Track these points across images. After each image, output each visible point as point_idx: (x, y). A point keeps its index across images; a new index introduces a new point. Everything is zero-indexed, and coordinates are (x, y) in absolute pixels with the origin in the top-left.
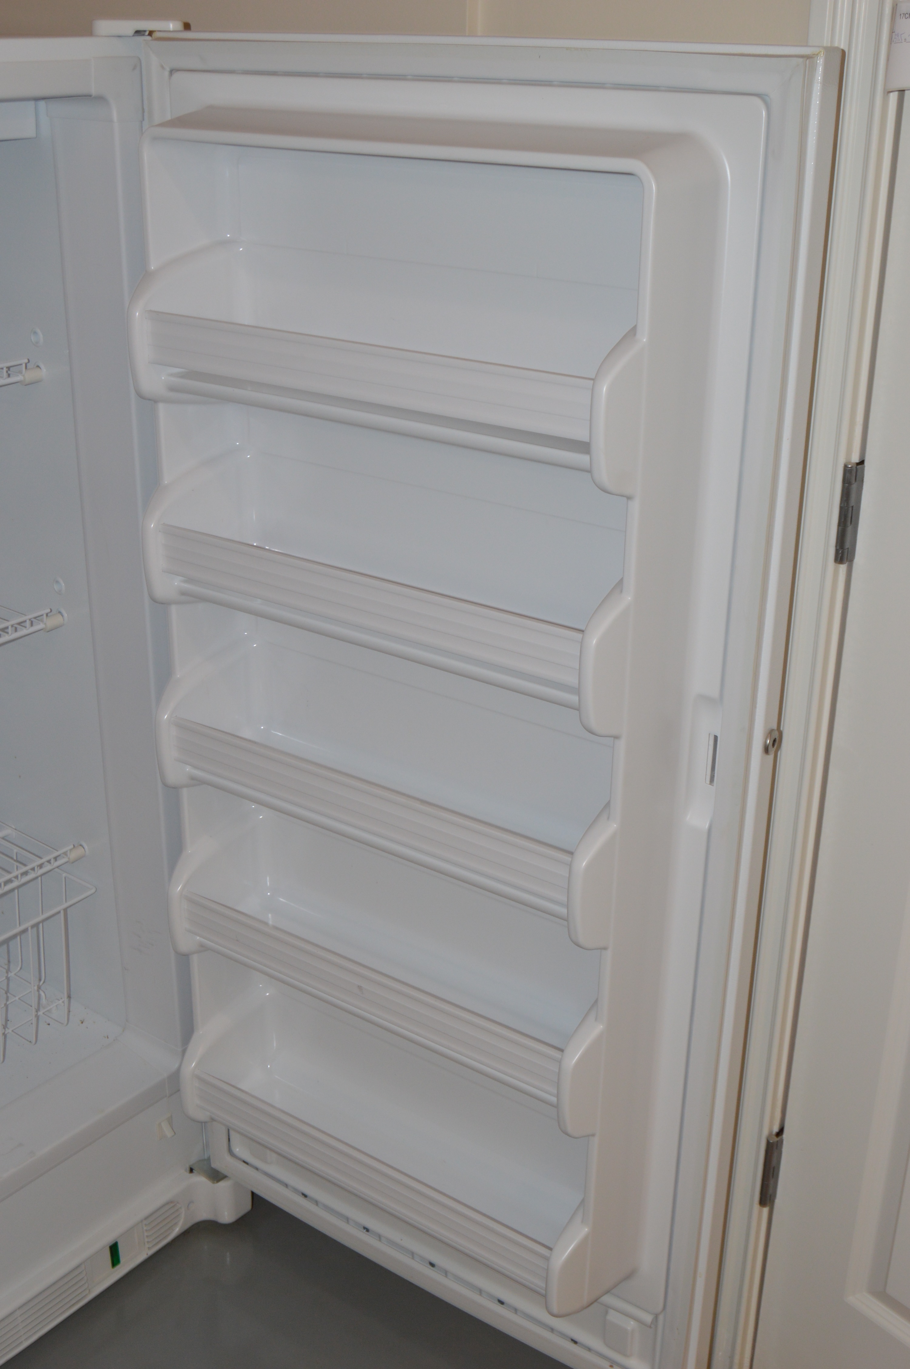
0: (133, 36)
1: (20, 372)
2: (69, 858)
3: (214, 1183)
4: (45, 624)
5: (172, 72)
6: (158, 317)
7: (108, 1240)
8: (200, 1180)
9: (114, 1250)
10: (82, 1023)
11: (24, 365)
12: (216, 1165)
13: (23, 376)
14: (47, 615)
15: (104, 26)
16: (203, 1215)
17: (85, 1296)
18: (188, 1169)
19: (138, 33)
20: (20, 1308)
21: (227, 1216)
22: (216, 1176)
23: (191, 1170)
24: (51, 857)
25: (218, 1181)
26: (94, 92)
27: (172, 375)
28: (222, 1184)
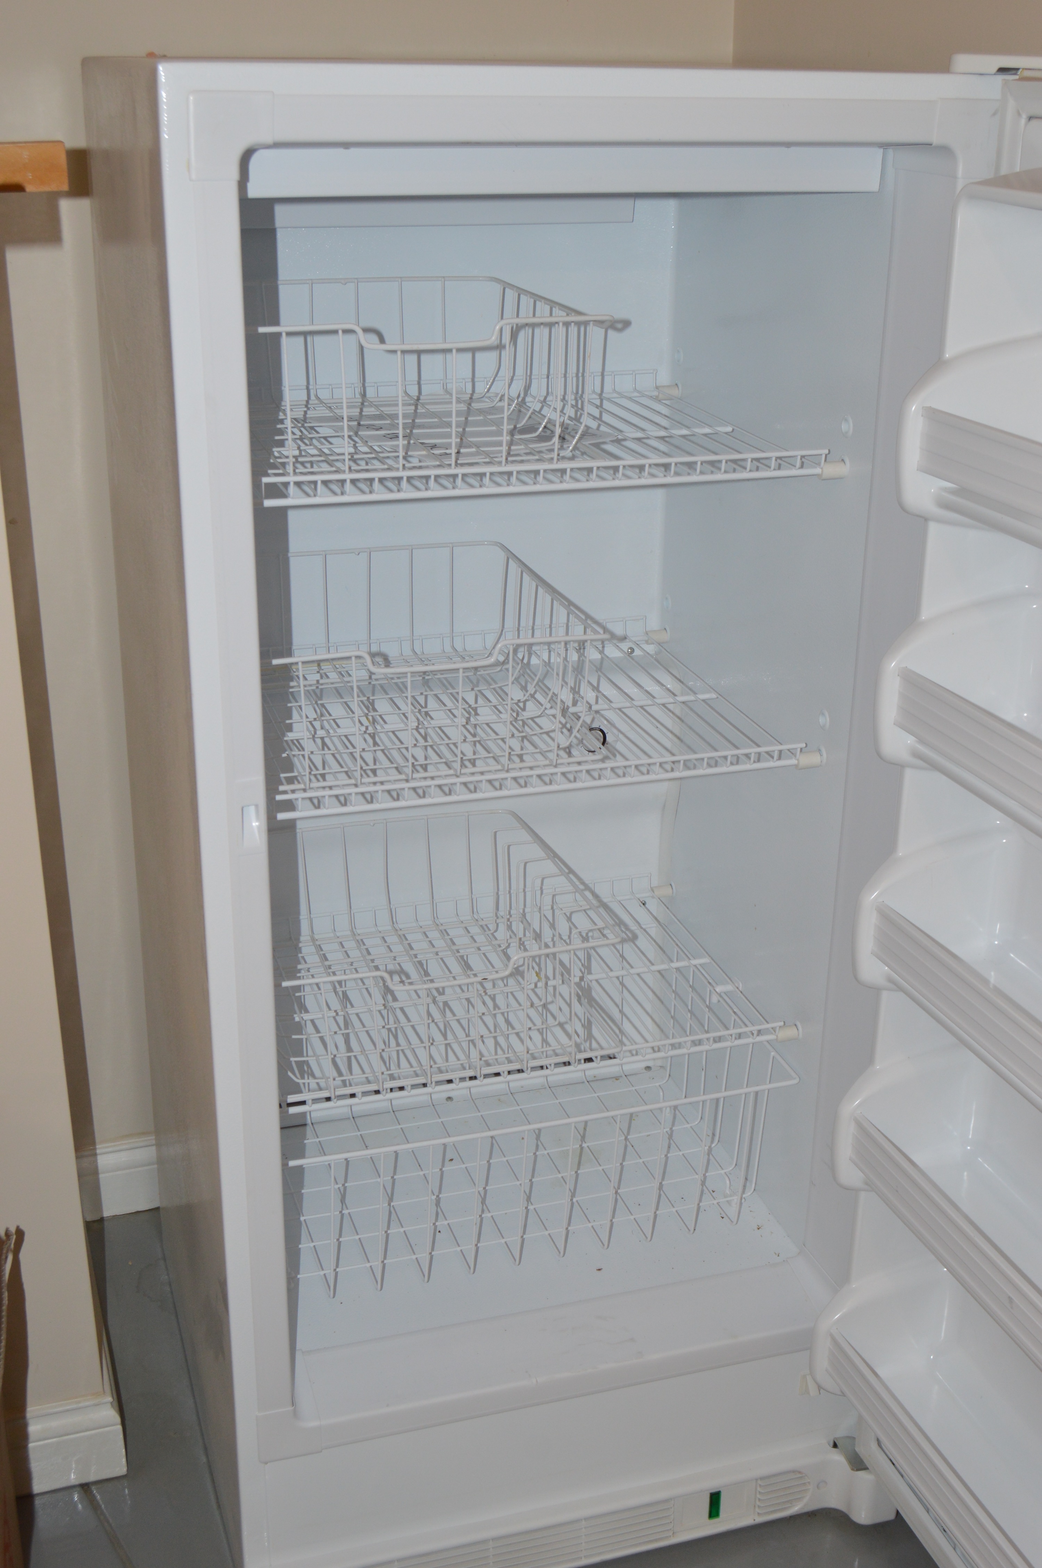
0: (995, 74)
1: (819, 464)
2: (777, 1036)
3: (853, 1469)
4: (798, 760)
5: (1030, 118)
6: (934, 416)
7: (713, 1485)
8: (838, 1458)
9: (715, 1499)
10: (758, 1229)
11: (824, 456)
12: (861, 1450)
13: (822, 468)
14: (801, 749)
15: (963, 61)
16: (833, 1501)
17: (667, 1538)
18: (832, 1444)
19: (1002, 70)
20: (586, 1519)
21: (863, 1516)
22: (858, 1464)
23: (835, 1446)
24: (754, 1028)
25: (858, 1470)
26: (935, 140)
27: (945, 490)
28: (861, 1473)
